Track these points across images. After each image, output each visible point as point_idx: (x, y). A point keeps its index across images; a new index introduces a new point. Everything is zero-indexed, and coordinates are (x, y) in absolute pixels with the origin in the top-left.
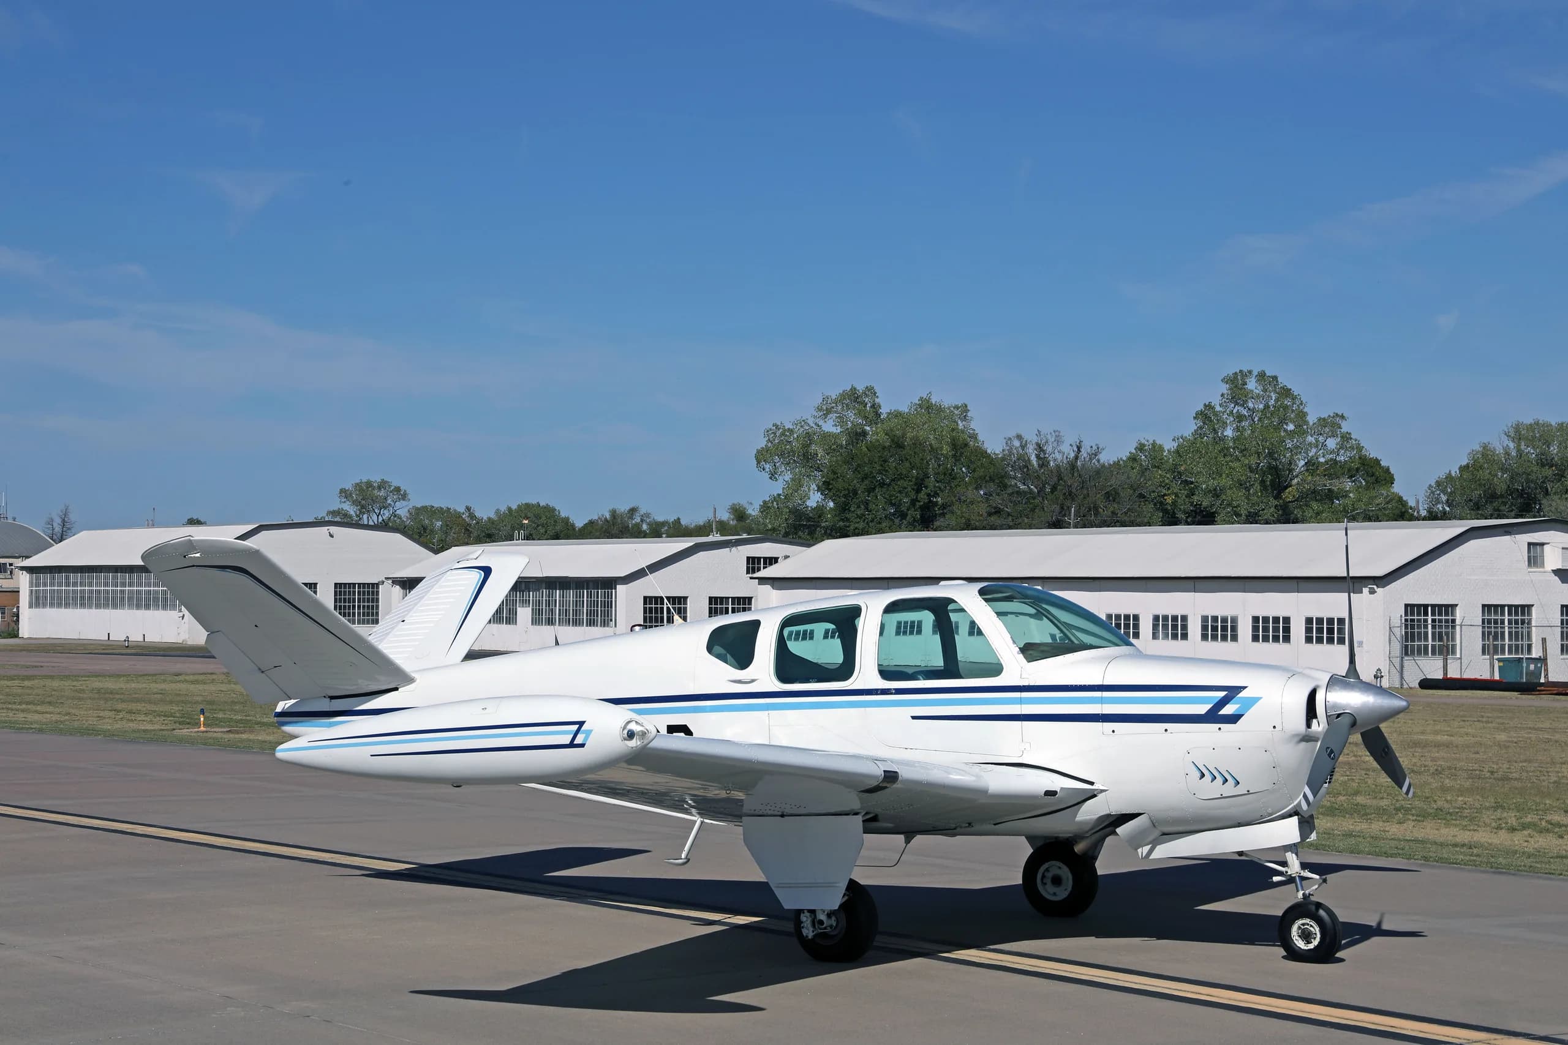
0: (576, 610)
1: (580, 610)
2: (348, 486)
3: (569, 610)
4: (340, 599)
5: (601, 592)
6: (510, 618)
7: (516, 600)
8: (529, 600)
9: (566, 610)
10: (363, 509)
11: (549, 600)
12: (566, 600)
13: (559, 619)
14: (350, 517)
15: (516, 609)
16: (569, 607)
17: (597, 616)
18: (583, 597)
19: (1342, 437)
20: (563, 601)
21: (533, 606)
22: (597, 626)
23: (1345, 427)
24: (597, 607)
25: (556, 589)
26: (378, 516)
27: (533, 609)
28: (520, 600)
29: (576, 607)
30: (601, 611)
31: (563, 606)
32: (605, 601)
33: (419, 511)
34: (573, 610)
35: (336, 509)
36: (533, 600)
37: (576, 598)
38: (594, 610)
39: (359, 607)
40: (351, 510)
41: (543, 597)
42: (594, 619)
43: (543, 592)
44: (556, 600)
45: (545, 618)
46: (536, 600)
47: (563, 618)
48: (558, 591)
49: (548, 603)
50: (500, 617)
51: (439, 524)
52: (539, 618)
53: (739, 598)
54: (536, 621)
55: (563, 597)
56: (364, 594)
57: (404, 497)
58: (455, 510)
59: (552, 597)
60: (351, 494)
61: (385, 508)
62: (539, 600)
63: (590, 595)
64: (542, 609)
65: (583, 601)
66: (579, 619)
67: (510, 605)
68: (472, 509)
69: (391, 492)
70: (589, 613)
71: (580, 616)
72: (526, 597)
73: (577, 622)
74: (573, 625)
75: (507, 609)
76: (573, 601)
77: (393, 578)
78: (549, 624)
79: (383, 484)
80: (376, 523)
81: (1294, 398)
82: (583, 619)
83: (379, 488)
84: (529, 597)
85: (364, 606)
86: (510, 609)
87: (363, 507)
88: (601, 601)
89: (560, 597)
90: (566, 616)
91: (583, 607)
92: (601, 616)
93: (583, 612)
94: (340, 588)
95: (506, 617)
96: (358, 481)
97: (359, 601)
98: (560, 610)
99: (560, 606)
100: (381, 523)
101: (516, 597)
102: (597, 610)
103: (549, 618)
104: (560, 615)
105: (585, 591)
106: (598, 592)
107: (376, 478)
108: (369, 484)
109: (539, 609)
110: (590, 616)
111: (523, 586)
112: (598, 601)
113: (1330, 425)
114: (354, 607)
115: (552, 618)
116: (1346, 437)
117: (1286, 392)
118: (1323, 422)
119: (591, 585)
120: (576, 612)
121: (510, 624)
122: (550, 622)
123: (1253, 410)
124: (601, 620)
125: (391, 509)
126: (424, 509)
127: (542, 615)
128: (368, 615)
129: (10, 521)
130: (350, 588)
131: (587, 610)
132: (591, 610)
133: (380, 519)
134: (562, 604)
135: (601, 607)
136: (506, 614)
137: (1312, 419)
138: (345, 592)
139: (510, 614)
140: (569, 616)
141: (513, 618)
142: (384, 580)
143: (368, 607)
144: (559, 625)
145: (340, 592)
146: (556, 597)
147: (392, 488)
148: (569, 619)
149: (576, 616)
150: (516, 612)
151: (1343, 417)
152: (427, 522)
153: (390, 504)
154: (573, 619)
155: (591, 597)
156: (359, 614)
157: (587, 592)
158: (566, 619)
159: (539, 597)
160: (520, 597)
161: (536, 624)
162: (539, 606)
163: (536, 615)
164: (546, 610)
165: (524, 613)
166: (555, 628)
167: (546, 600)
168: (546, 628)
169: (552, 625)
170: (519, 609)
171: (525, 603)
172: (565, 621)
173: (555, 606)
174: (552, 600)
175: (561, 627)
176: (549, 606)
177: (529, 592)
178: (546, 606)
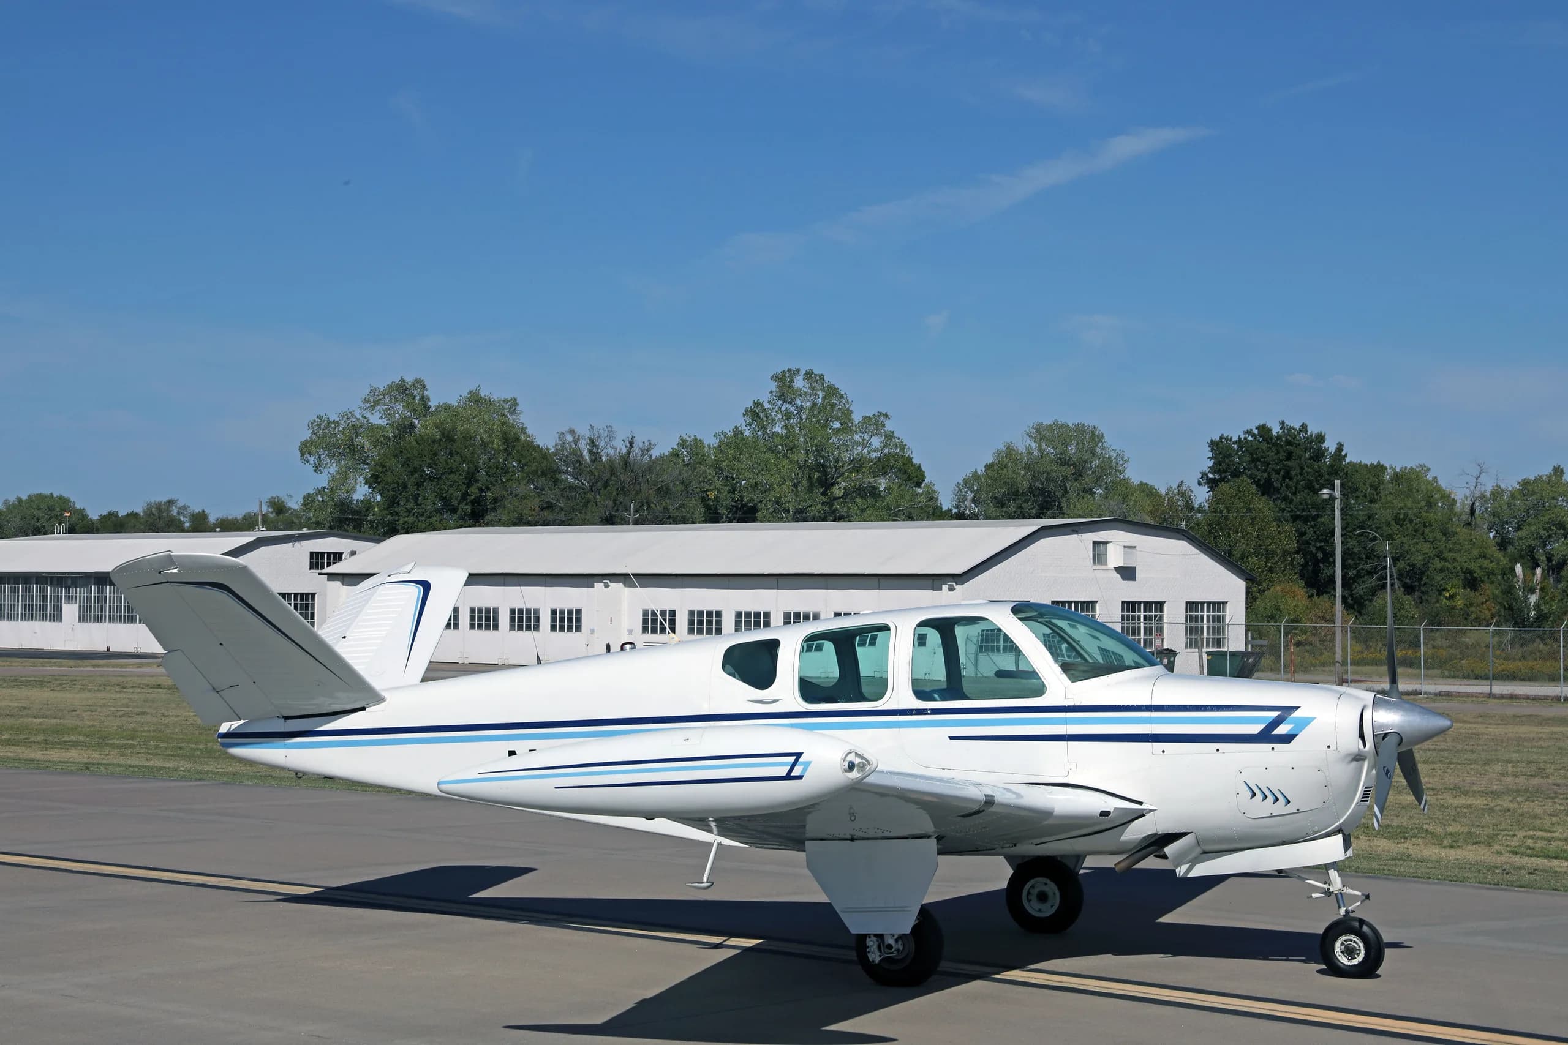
3: (121, 607)
6: (54, 615)
7: (61, 596)
8: (76, 597)
9: (117, 606)
11: (98, 597)
12: (117, 597)
13: (110, 616)
15: (61, 605)
16: (121, 603)
19: (886, 436)
20: (114, 597)
21: (80, 602)
23: (889, 426)
25: (106, 586)
27: (80, 606)
28: (65, 596)
31: (114, 603)
36: (80, 597)
41: (91, 593)
43: (91, 588)
44: (106, 597)
45: (94, 615)
46: (84, 596)
47: (113, 616)
48: (108, 587)
49: (97, 600)
50: (43, 614)
52: (87, 615)
53: (302, 594)
54: (84, 617)
55: (114, 593)
59: (102, 593)
62: (87, 596)
64: (91, 606)
66: (132, 616)
67: (54, 601)
72: (72, 593)
73: (129, 620)
74: (125, 622)
75: (50, 605)
78: (98, 621)
81: (842, 396)
84: (76, 593)
86: (54, 605)
89: (110, 593)
90: (117, 612)
95: (50, 614)
98: (110, 606)
99: (110, 603)
101: (62, 593)
103: (98, 615)
104: (110, 612)
109: (87, 606)
111: (70, 582)
113: (874, 423)
115: (102, 615)
116: (890, 436)
117: (832, 391)
118: (867, 420)
121: (54, 621)
122: (99, 619)
123: (801, 409)
127: (91, 612)
134: (112, 600)
136: (50, 611)
137: (857, 417)
139: (54, 611)
140: (121, 612)
141: (57, 615)
144: (110, 622)
146: (106, 593)
148: (121, 616)
149: (128, 612)
150: (61, 609)
151: (886, 415)
154: (125, 616)
158: (117, 616)
159: (87, 593)
160: (65, 593)
161: (83, 620)
162: (87, 603)
163: (83, 612)
164: (94, 606)
165: (70, 611)
166: (105, 626)
167: (95, 596)
168: (94, 626)
169: (101, 622)
170: (64, 606)
171: (71, 599)
172: (116, 618)
173: (105, 602)
174: (102, 596)
175: (112, 625)
176: (98, 603)
177: (76, 588)
178: (95, 602)
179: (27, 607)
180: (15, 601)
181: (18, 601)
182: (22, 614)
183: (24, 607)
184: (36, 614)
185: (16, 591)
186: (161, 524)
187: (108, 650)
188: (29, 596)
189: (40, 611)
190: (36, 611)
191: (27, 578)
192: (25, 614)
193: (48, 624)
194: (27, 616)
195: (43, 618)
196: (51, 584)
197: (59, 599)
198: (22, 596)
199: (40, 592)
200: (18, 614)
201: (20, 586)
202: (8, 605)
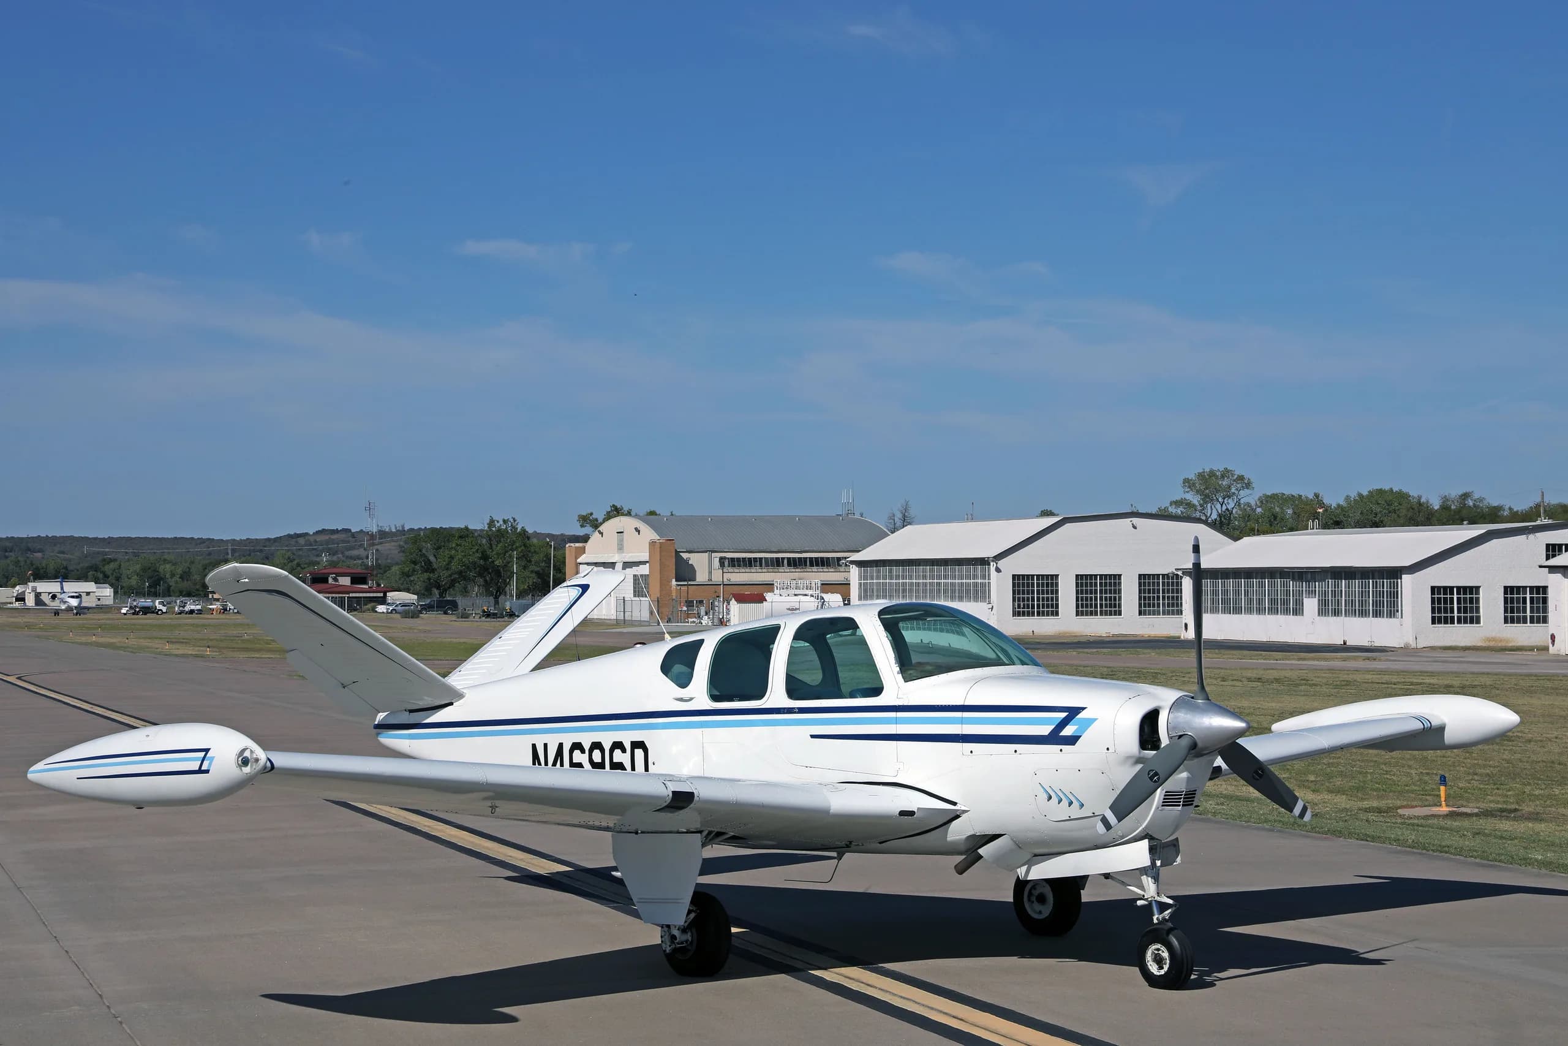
0: (1362, 600)
1: (1366, 601)
2: (1192, 476)
3: (1355, 600)
4: (1145, 590)
5: (1387, 582)
6: (1296, 609)
7: (1302, 591)
8: (1315, 591)
9: (1352, 600)
10: (1207, 499)
11: (1335, 591)
12: (1352, 591)
13: (1346, 610)
14: (1194, 506)
15: (1303, 599)
16: (1355, 597)
17: (1383, 607)
18: (1369, 588)
20: (1349, 591)
21: (1319, 596)
22: (1383, 617)
24: (1383, 597)
25: (1341, 579)
26: (1222, 505)
27: (1319, 600)
28: (1306, 591)
29: (1362, 597)
30: (1387, 601)
31: (1349, 596)
32: (1391, 591)
33: (1267, 500)
34: (1359, 600)
35: (1178, 498)
36: (1319, 591)
37: (1362, 588)
38: (1380, 600)
39: (1164, 598)
40: (1195, 500)
41: (1328, 588)
42: (1380, 610)
43: (1328, 581)
44: (1341, 590)
45: (1332, 609)
46: (1322, 591)
47: (1349, 609)
48: (1343, 581)
49: (1334, 594)
50: (1287, 608)
51: (1290, 511)
52: (1325, 609)
54: (1323, 611)
55: (1349, 587)
56: (1168, 585)
57: (1248, 485)
58: (1307, 497)
59: (1338, 587)
60: (1194, 484)
61: (1229, 497)
62: (1325, 591)
63: (1375, 586)
64: (1328, 600)
65: (1369, 591)
66: (1366, 610)
67: (1296, 596)
68: (1320, 496)
69: (1234, 481)
70: (1375, 603)
71: (1366, 607)
72: (1312, 588)
73: (1363, 613)
74: (1359, 617)
75: (1293, 599)
76: (1359, 591)
77: (1183, 569)
78: (1335, 615)
79: (1226, 473)
80: (1220, 512)
82: (1369, 610)
83: (1223, 477)
84: (1315, 587)
85: (1168, 597)
86: (1296, 600)
87: (1207, 496)
88: (1387, 591)
89: (1345, 588)
90: (1352, 606)
91: (1369, 597)
92: (1387, 607)
93: (1369, 603)
94: (1145, 579)
95: (1293, 608)
96: (1201, 471)
97: (1163, 592)
98: (1346, 600)
99: (1346, 597)
100: (1224, 512)
101: (1302, 587)
102: (1383, 601)
103: (1335, 609)
104: (1346, 606)
105: (1371, 581)
106: (1383, 582)
107: (1219, 467)
108: (1212, 474)
109: (1325, 600)
110: (1377, 607)
111: (1309, 576)
112: (1383, 591)
114: (1158, 597)
115: (1338, 609)
119: (1376, 575)
120: (1362, 603)
121: (1296, 615)
122: (1336, 613)
124: (1387, 610)
125: (1236, 497)
126: (1274, 497)
127: (1328, 606)
128: (1173, 606)
129: (857, 516)
130: (1153, 579)
131: (1373, 600)
132: (1377, 601)
133: (1224, 508)
134: (1347, 594)
135: (1387, 597)
136: (1293, 605)
138: (1149, 583)
139: (1296, 605)
140: (1355, 606)
141: (1299, 609)
142: (1174, 571)
143: (1173, 597)
144: (1345, 615)
145: (1145, 583)
146: (1342, 587)
147: (1236, 476)
148: (1355, 610)
149: (1362, 607)
150: (1303, 603)
152: (1277, 509)
153: (1234, 493)
154: (1359, 610)
155: (1376, 588)
156: (1164, 605)
157: (1373, 582)
158: (1352, 610)
159: (1325, 588)
160: (1306, 587)
161: (1322, 614)
162: (1325, 597)
163: (1322, 606)
164: (1332, 600)
165: (1311, 604)
166: (1341, 619)
167: (1332, 591)
168: (1332, 620)
169: (1338, 616)
170: (1305, 600)
171: (1311, 593)
172: (1351, 612)
173: (1341, 597)
174: (1338, 591)
175: (1348, 618)
176: (1335, 597)
177: (1315, 582)
178: (1332, 597)
179: (1273, 601)
180: (1262, 596)
181: (1265, 596)
182: (1269, 608)
183: (1271, 601)
184: (1281, 608)
185: (1262, 586)
186: (1421, 518)
187: (1345, 643)
188: (1275, 590)
189: (1284, 605)
190: (1281, 605)
191: (1249, 573)
192: (1272, 608)
193: (1291, 618)
194: (1273, 610)
195: (1286, 612)
196: (1293, 579)
197: (1300, 593)
198: (1268, 590)
199: (1284, 587)
200: (1265, 608)
201: (1267, 580)
202: (1256, 599)
